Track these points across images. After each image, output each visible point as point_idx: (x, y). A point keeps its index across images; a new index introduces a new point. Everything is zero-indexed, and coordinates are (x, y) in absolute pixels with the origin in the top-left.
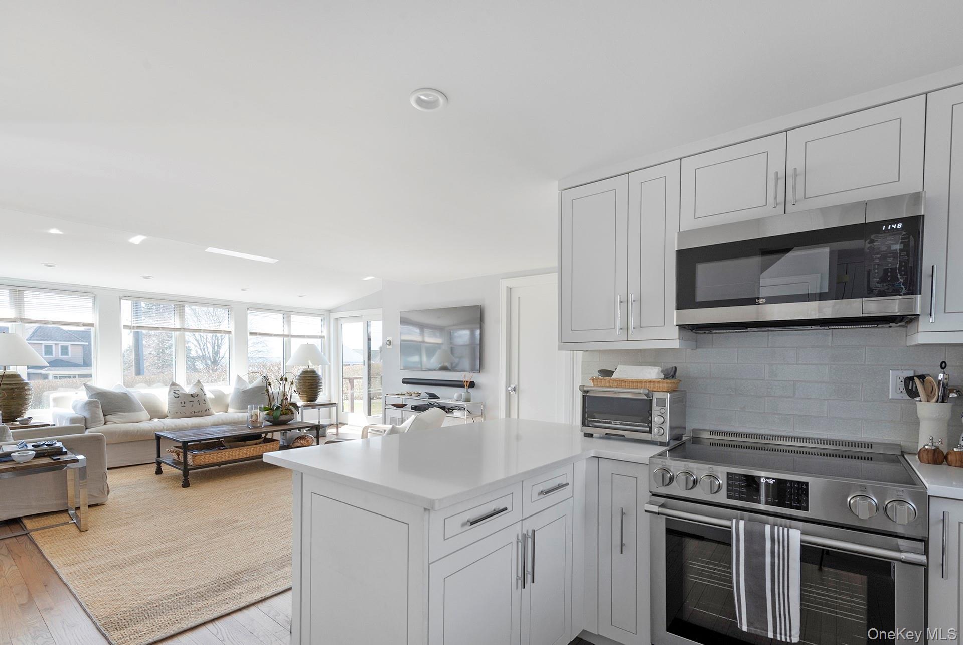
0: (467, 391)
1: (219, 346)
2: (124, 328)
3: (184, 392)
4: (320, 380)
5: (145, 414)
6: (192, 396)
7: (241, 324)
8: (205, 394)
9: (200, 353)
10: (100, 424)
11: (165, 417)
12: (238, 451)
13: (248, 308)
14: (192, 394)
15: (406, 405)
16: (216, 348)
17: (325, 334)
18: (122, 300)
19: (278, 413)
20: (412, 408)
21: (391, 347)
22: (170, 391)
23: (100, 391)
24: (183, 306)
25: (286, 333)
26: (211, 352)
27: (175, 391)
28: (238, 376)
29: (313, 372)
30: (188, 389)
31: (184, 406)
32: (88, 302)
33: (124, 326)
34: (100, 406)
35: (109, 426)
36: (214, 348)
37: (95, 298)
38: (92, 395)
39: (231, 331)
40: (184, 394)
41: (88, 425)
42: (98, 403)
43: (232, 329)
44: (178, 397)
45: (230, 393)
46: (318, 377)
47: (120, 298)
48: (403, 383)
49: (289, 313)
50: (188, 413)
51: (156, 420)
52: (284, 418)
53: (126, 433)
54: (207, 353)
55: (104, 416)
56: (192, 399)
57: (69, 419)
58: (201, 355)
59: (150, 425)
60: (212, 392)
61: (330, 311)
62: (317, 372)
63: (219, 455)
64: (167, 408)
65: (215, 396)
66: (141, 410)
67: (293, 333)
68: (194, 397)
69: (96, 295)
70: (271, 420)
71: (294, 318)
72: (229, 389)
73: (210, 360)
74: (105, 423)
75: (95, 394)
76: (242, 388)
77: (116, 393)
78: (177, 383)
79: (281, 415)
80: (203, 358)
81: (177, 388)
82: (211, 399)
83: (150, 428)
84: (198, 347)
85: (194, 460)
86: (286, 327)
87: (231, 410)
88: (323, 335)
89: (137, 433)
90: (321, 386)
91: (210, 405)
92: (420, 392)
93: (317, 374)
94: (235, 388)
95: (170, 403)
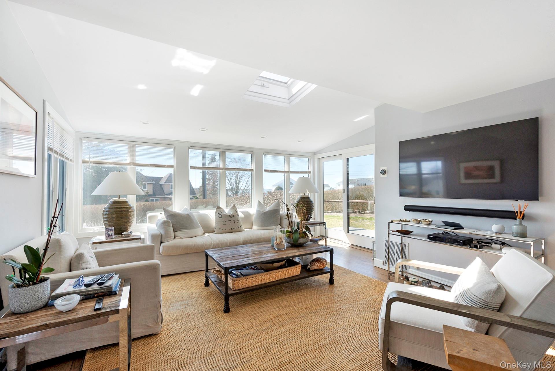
0: (521, 224)
1: (239, 183)
2: (191, 168)
3: (225, 214)
4: (313, 204)
5: (200, 231)
6: (230, 217)
7: (259, 164)
8: (238, 215)
9: (230, 187)
10: (170, 239)
11: (213, 232)
12: (269, 275)
13: (263, 153)
14: (230, 215)
15: (412, 232)
16: (237, 184)
17: (311, 170)
18: (190, 150)
19: (297, 236)
20: (429, 238)
21: (385, 176)
22: (216, 212)
23: (172, 213)
24: (225, 152)
25: (286, 170)
26: (235, 186)
27: (219, 213)
28: (259, 201)
29: (308, 198)
30: (227, 211)
31: (225, 224)
32: (171, 151)
33: (190, 167)
34: (171, 225)
35: (177, 242)
36: (236, 185)
37: (175, 148)
38: (168, 216)
39: (253, 169)
40: (224, 215)
41: (163, 240)
42: (170, 223)
43: (254, 168)
44: (221, 217)
45: (253, 214)
46: (311, 202)
47: (189, 148)
48: (406, 209)
49: (289, 155)
50: (227, 230)
51: (207, 234)
52: (301, 241)
53: (187, 247)
54: (233, 187)
55: (174, 232)
56: (230, 219)
57: (151, 235)
58: (231, 188)
59: (203, 240)
60: (243, 213)
61: (314, 153)
62: (310, 198)
63: (254, 279)
64: (214, 225)
65: (244, 216)
66: (198, 227)
67: (291, 170)
68: (231, 217)
69: (175, 146)
70: (291, 242)
71: (292, 159)
72: (253, 210)
73: (235, 191)
74: (174, 239)
75: (169, 215)
76: (262, 211)
77: (182, 214)
78: (220, 206)
79: (300, 238)
80: (231, 190)
81: (221, 210)
82: (242, 218)
83: (203, 243)
84: (230, 184)
85: (233, 284)
86: (287, 167)
87: (255, 227)
88: (309, 171)
89: (194, 247)
90: (313, 209)
91: (241, 223)
92: (431, 220)
93: (310, 200)
94: (257, 210)
95: (216, 221)
